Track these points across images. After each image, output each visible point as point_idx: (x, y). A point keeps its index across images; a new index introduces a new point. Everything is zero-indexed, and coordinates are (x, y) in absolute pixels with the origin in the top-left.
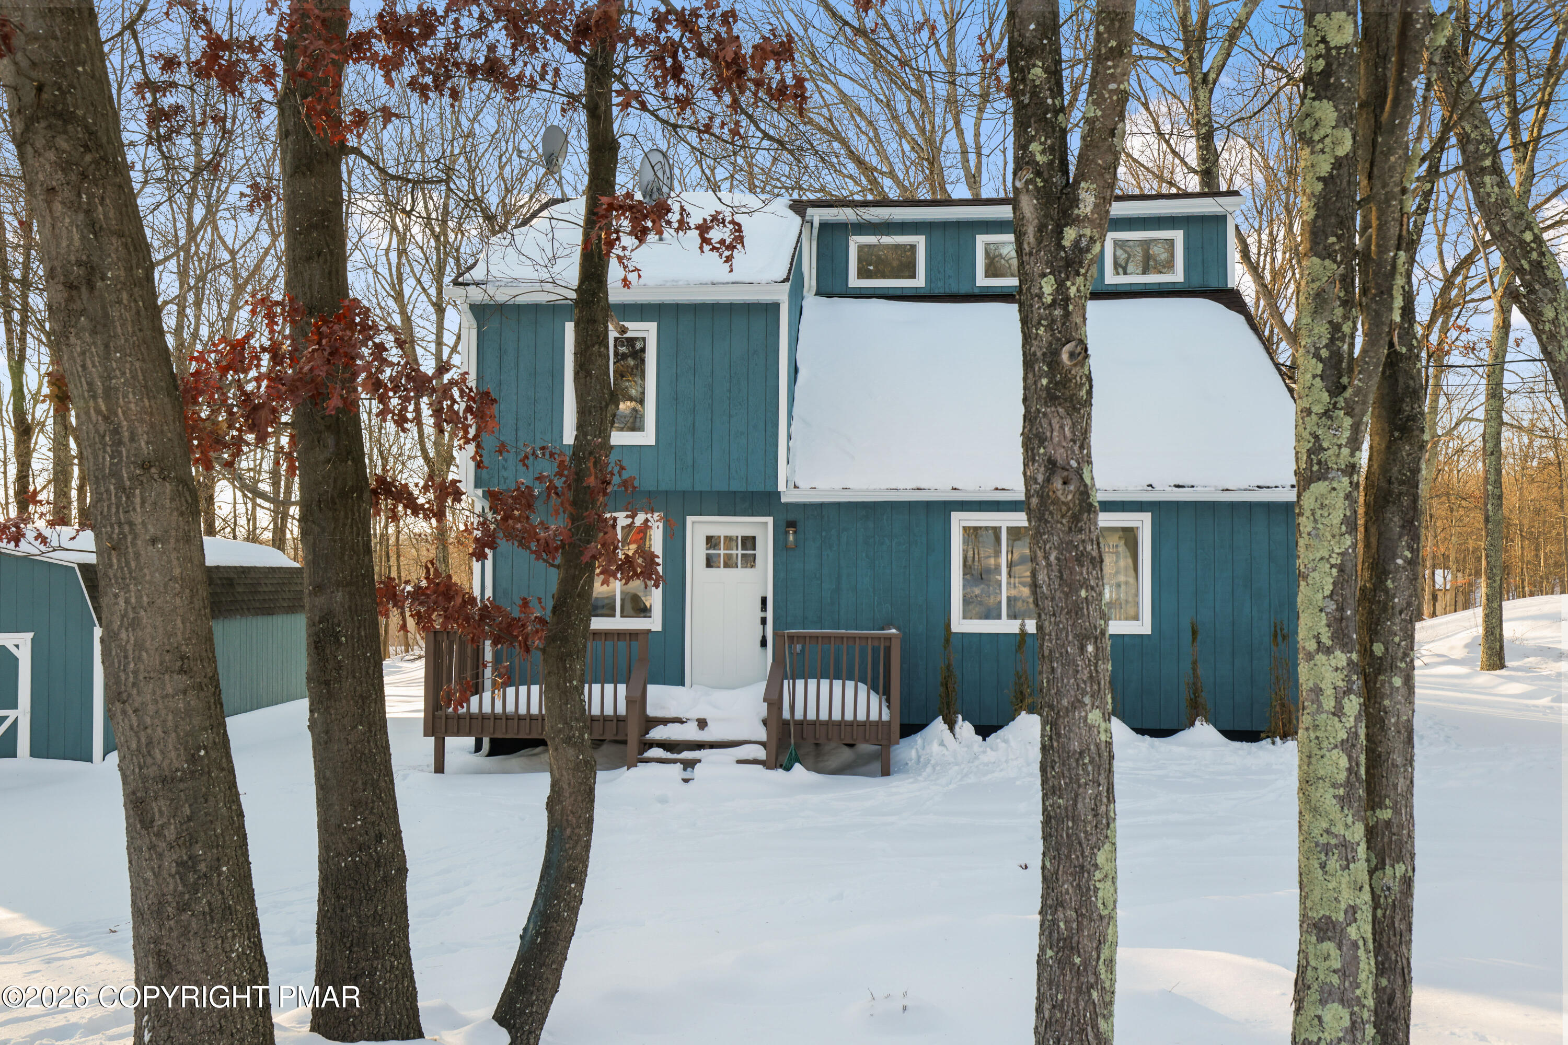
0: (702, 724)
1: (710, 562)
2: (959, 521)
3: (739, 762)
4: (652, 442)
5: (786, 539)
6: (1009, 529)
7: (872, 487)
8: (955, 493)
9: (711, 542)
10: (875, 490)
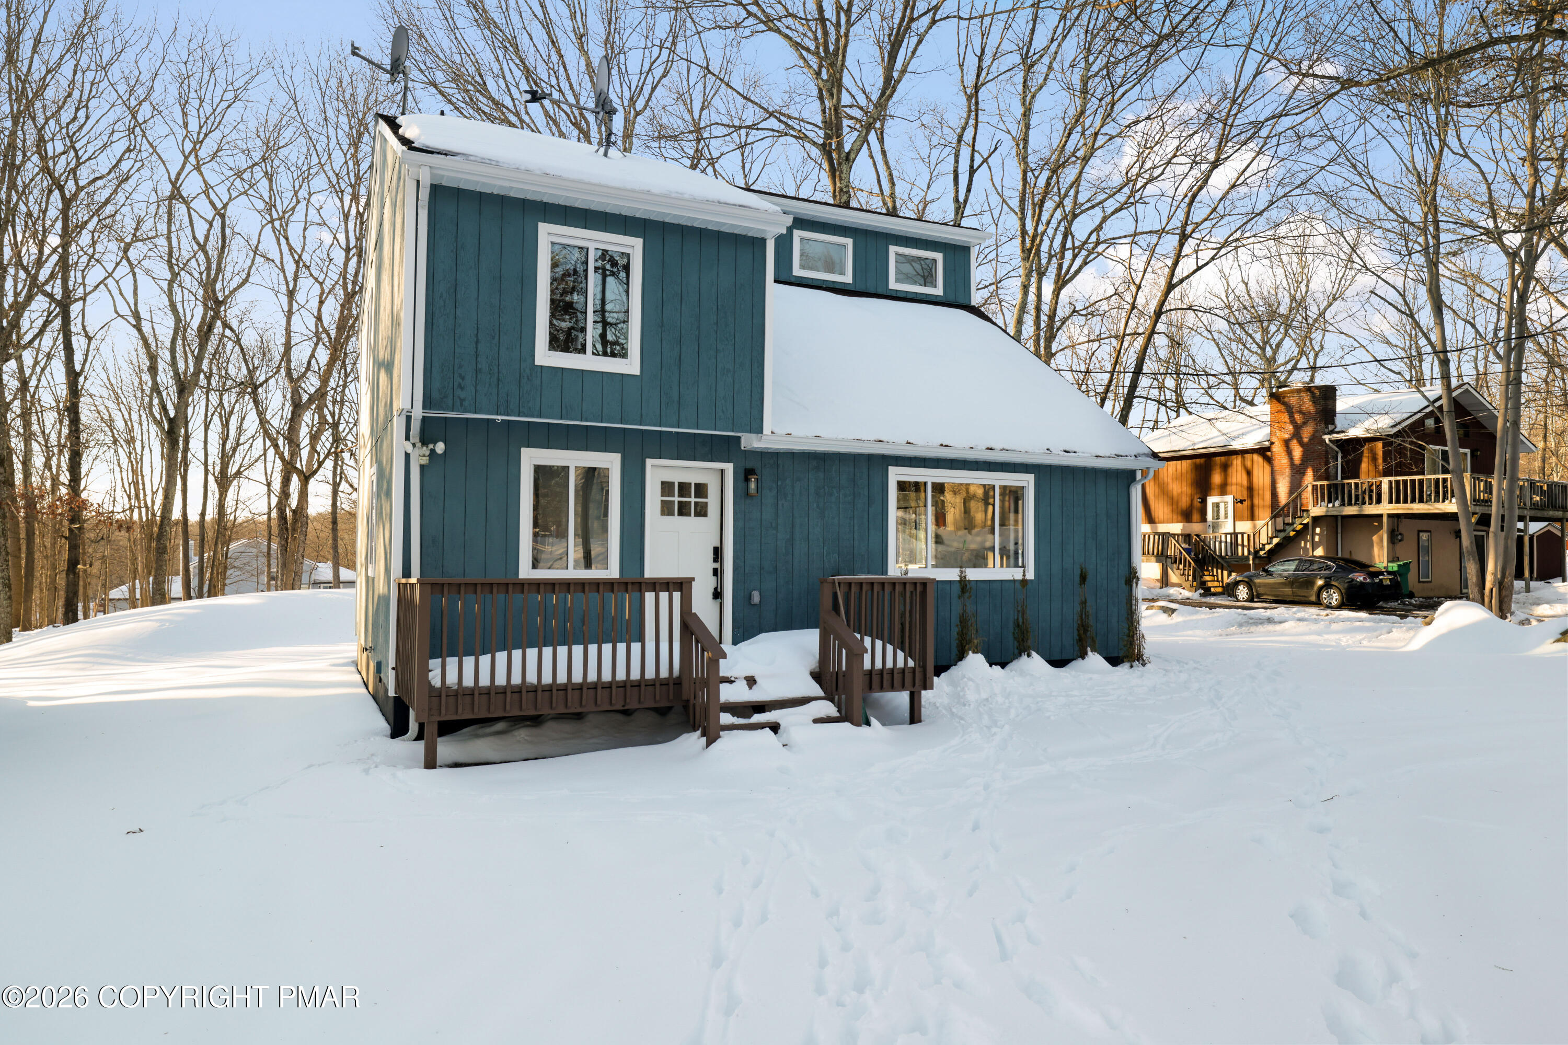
0: (751, 681)
1: (666, 509)
2: (896, 474)
3: (816, 721)
4: (637, 372)
5: (747, 488)
6: (933, 484)
7: (840, 437)
8: (909, 447)
9: (666, 487)
10: (843, 440)
